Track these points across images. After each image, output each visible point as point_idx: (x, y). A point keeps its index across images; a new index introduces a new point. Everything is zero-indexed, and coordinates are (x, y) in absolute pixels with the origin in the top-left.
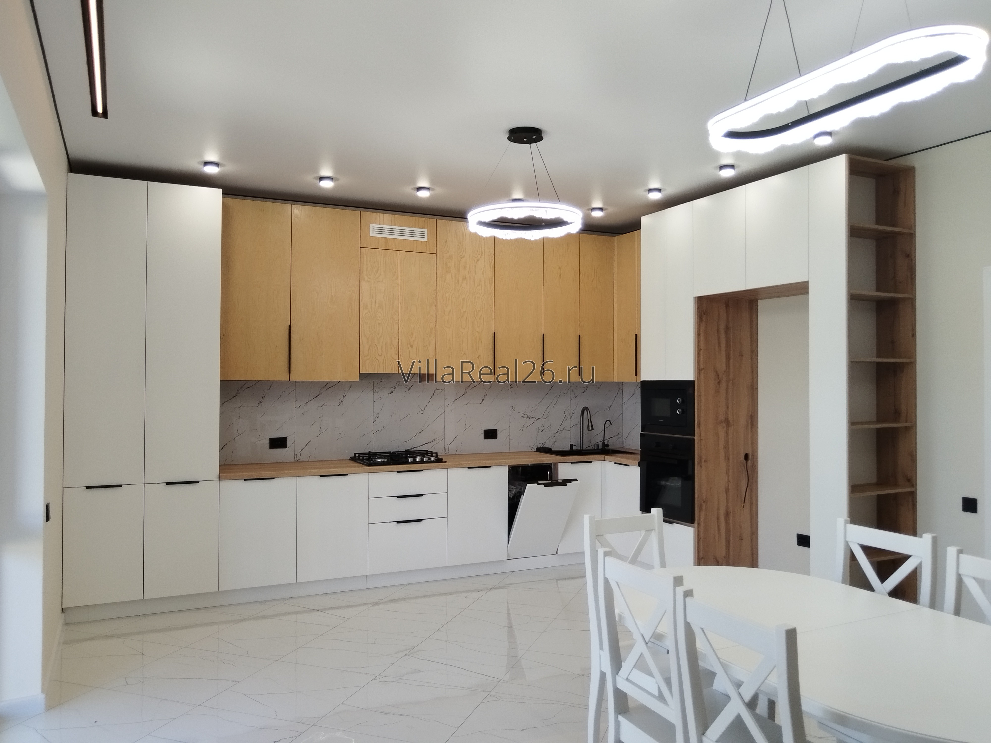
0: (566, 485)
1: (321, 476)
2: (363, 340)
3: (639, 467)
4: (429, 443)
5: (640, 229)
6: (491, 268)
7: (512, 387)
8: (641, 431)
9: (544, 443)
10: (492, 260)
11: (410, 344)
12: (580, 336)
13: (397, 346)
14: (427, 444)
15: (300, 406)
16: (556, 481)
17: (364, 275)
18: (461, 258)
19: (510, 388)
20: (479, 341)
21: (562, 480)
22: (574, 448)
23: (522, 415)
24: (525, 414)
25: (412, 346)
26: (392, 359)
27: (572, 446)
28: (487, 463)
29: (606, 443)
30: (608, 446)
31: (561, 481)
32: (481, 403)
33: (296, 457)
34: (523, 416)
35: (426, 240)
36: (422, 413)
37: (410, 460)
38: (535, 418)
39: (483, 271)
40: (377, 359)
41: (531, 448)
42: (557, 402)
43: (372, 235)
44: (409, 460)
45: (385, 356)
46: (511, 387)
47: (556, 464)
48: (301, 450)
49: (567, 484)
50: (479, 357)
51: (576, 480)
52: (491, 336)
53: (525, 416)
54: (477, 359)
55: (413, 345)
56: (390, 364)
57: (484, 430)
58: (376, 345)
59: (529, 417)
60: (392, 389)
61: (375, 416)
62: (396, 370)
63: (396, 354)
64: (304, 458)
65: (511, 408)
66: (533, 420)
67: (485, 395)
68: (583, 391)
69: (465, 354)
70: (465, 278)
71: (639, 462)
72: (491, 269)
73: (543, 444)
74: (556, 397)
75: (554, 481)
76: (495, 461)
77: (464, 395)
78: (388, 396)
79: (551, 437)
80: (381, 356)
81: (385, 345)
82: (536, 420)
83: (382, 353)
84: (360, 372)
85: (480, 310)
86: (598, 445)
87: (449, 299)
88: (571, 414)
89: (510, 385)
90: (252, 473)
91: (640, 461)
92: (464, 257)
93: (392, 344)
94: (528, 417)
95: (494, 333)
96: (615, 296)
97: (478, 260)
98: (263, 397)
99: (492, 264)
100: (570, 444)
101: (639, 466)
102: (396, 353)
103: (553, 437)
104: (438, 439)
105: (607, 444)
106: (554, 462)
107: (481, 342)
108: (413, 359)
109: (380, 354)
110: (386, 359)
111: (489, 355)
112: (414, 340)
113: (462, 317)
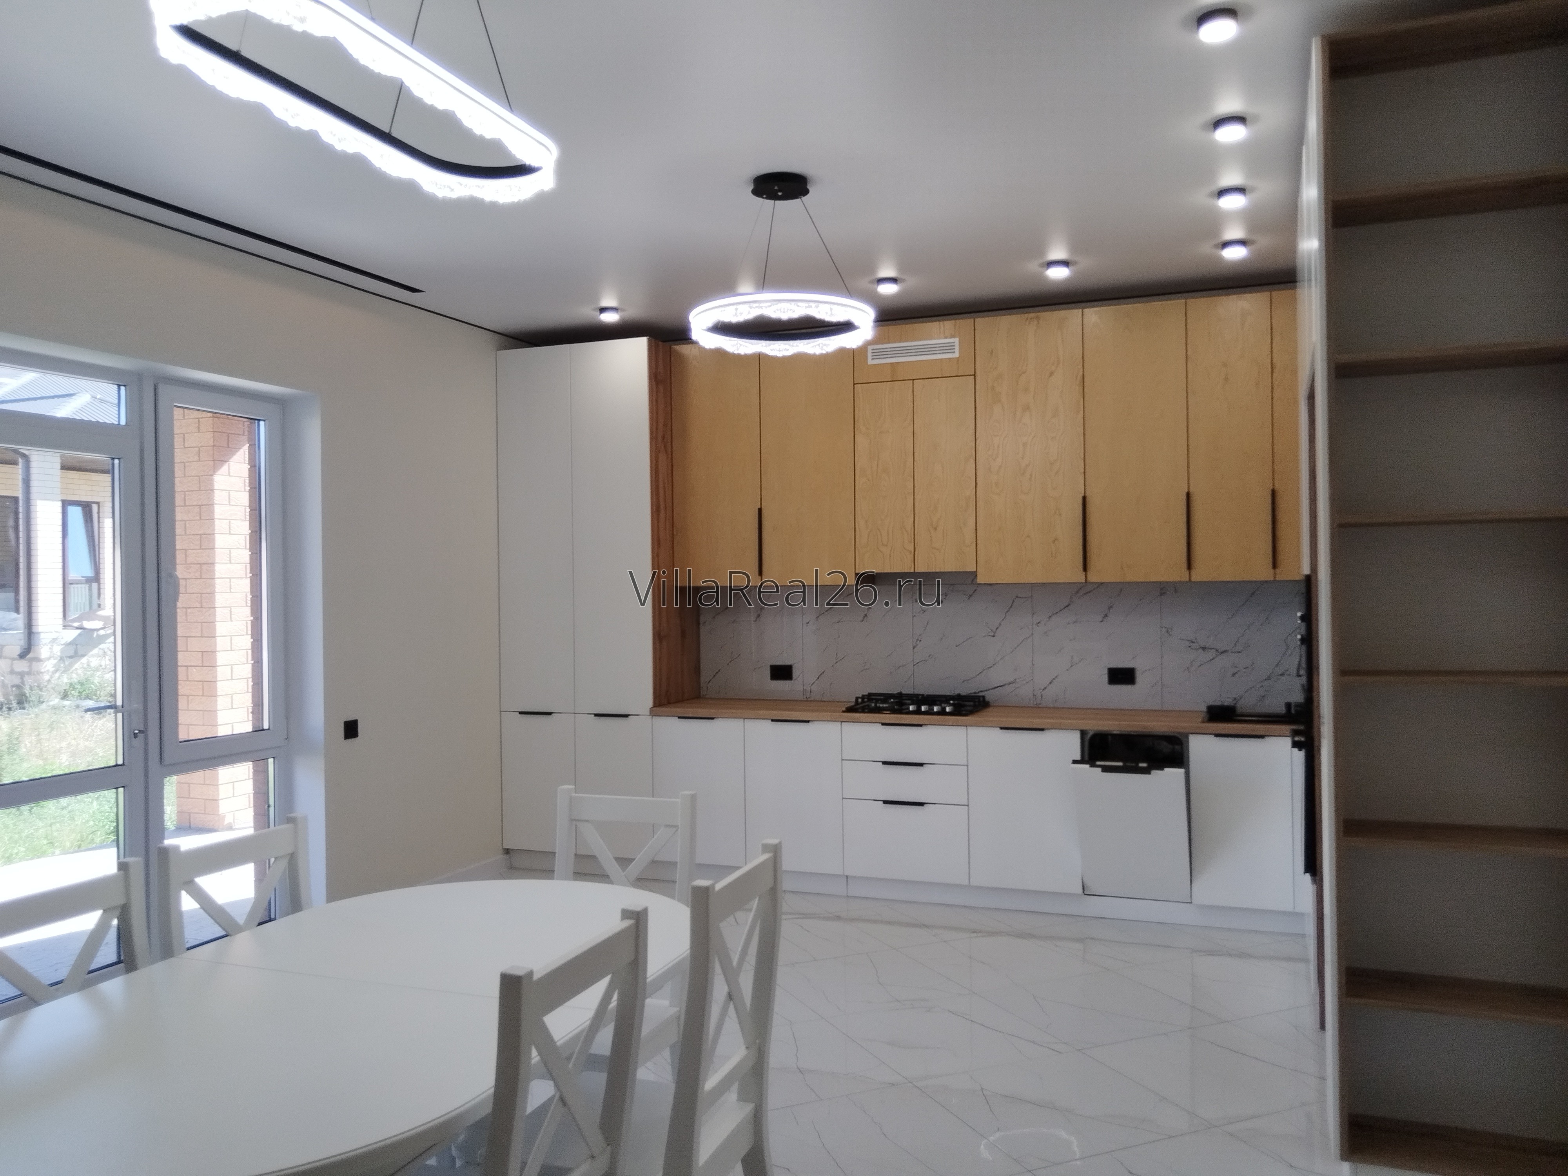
1: (773, 720)
2: (861, 523)
4: (1005, 685)
6: (1078, 384)
10: (1079, 369)
11: (932, 525)
12: (1273, 491)
13: (911, 529)
14: (1002, 686)
15: (808, 622)
16: (1133, 764)
17: (861, 424)
18: (1019, 375)
19: (1162, 594)
20: (1055, 514)
23: (1188, 644)
24: (1193, 642)
25: (935, 529)
28: (1036, 722)
32: (1101, 621)
33: (804, 694)
34: (1190, 647)
35: (956, 355)
37: (911, 708)
38: (1217, 650)
39: (1062, 392)
40: (881, 551)
42: (1266, 621)
43: (870, 362)
45: (894, 546)
47: (1186, 736)
48: (812, 685)
50: (1055, 540)
52: (1080, 502)
53: (1194, 645)
54: (1052, 544)
55: (937, 526)
56: (901, 559)
57: (1112, 669)
58: (879, 529)
59: (1204, 649)
61: (915, 638)
62: (911, 568)
63: (911, 542)
64: (816, 695)
65: (1164, 630)
66: (1211, 654)
67: (1110, 607)
69: (1028, 537)
70: (1026, 409)
72: (1078, 386)
73: (1235, 698)
74: (1264, 610)
75: (1129, 764)
76: (1052, 721)
77: (1066, 606)
80: (887, 546)
81: (894, 528)
82: (1219, 653)
83: (888, 542)
84: (857, 572)
85: (1056, 460)
92: (1024, 373)
93: (904, 527)
94: (1200, 648)
95: (1085, 497)
97: (1051, 374)
99: (1079, 377)
102: (910, 540)
104: (1021, 679)
106: (1187, 731)
107: (1060, 514)
108: (938, 550)
109: (885, 542)
110: (894, 550)
111: (1074, 537)
112: (939, 519)
113: (1022, 475)
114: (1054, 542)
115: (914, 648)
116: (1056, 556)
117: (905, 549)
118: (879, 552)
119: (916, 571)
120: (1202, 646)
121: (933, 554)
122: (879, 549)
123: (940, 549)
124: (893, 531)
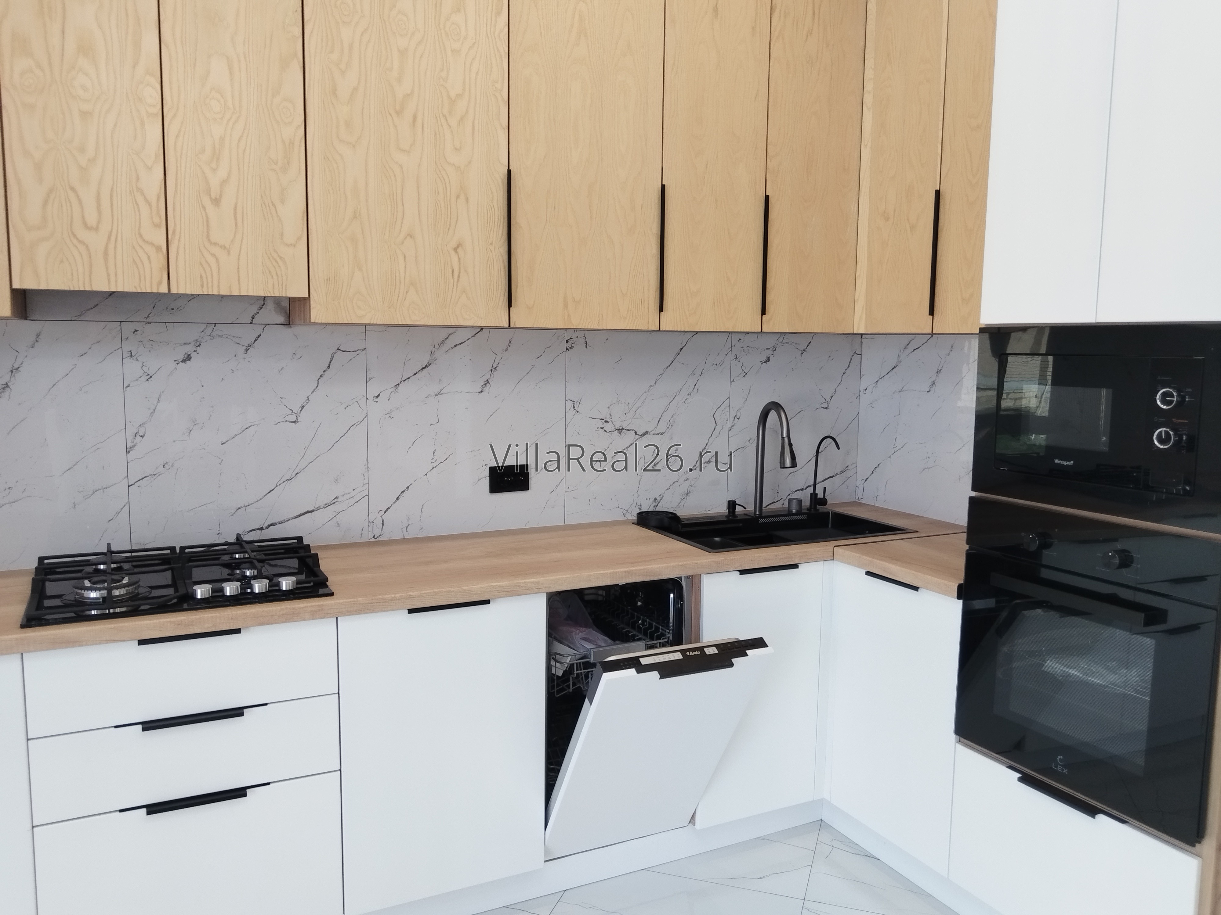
0: (732, 665)
3: (961, 602)
4: (318, 509)
7: (571, 348)
8: (973, 490)
9: (659, 499)
11: (208, 192)
12: (767, 198)
13: (158, 198)
14: (312, 511)
16: (697, 653)
19: (567, 349)
20: (458, 197)
21: (717, 646)
22: (738, 509)
23: (600, 424)
24: (606, 422)
25: (216, 202)
26: (141, 242)
27: (732, 505)
29: (820, 496)
30: (824, 502)
31: (714, 651)
32: (480, 392)
34: (602, 428)
36: (295, 422)
37: (201, 592)
38: (636, 433)
40: (80, 242)
41: (625, 512)
42: (696, 389)
44: (195, 592)
45: (114, 232)
46: (569, 345)
47: (695, 580)
49: (734, 660)
50: (458, 247)
51: (759, 643)
52: (500, 181)
53: (608, 427)
54: (453, 253)
55: (220, 196)
56: (134, 261)
57: (490, 467)
58: (73, 189)
59: (620, 430)
60: (189, 349)
61: (131, 431)
62: (160, 283)
63: (157, 226)
65: (570, 404)
67: (493, 369)
68: (764, 359)
69: (410, 235)
71: (960, 587)
73: (655, 499)
74: (693, 373)
75: (691, 654)
77: (426, 366)
78: (176, 368)
79: (677, 482)
80: (96, 229)
81: (112, 190)
82: (637, 437)
83: (99, 222)
84: (16, 286)
85: (460, 96)
86: (800, 502)
87: (351, 47)
88: (731, 419)
89: (567, 341)
91: (962, 582)
93: (140, 190)
94: (617, 429)
95: (509, 172)
96: (869, 86)
100: (729, 502)
101: (959, 598)
102: (156, 220)
103: (682, 481)
104: (347, 497)
105: (822, 497)
106: (690, 573)
107: (467, 200)
108: (224, 247)
109: (92, 220)
110: (116, 241)
111: (491, 244)
112: (224, 182)
113: (398, 113)
114: (455, 250)
115: (128, 452)
116: (459, 277)
117: (145, 241)
118: (75, 242)
119: (174, 291)
120: (617, 427)
121: (214, 255)
122: (75, 236)
123: (227, 246)
124: (111, 196)
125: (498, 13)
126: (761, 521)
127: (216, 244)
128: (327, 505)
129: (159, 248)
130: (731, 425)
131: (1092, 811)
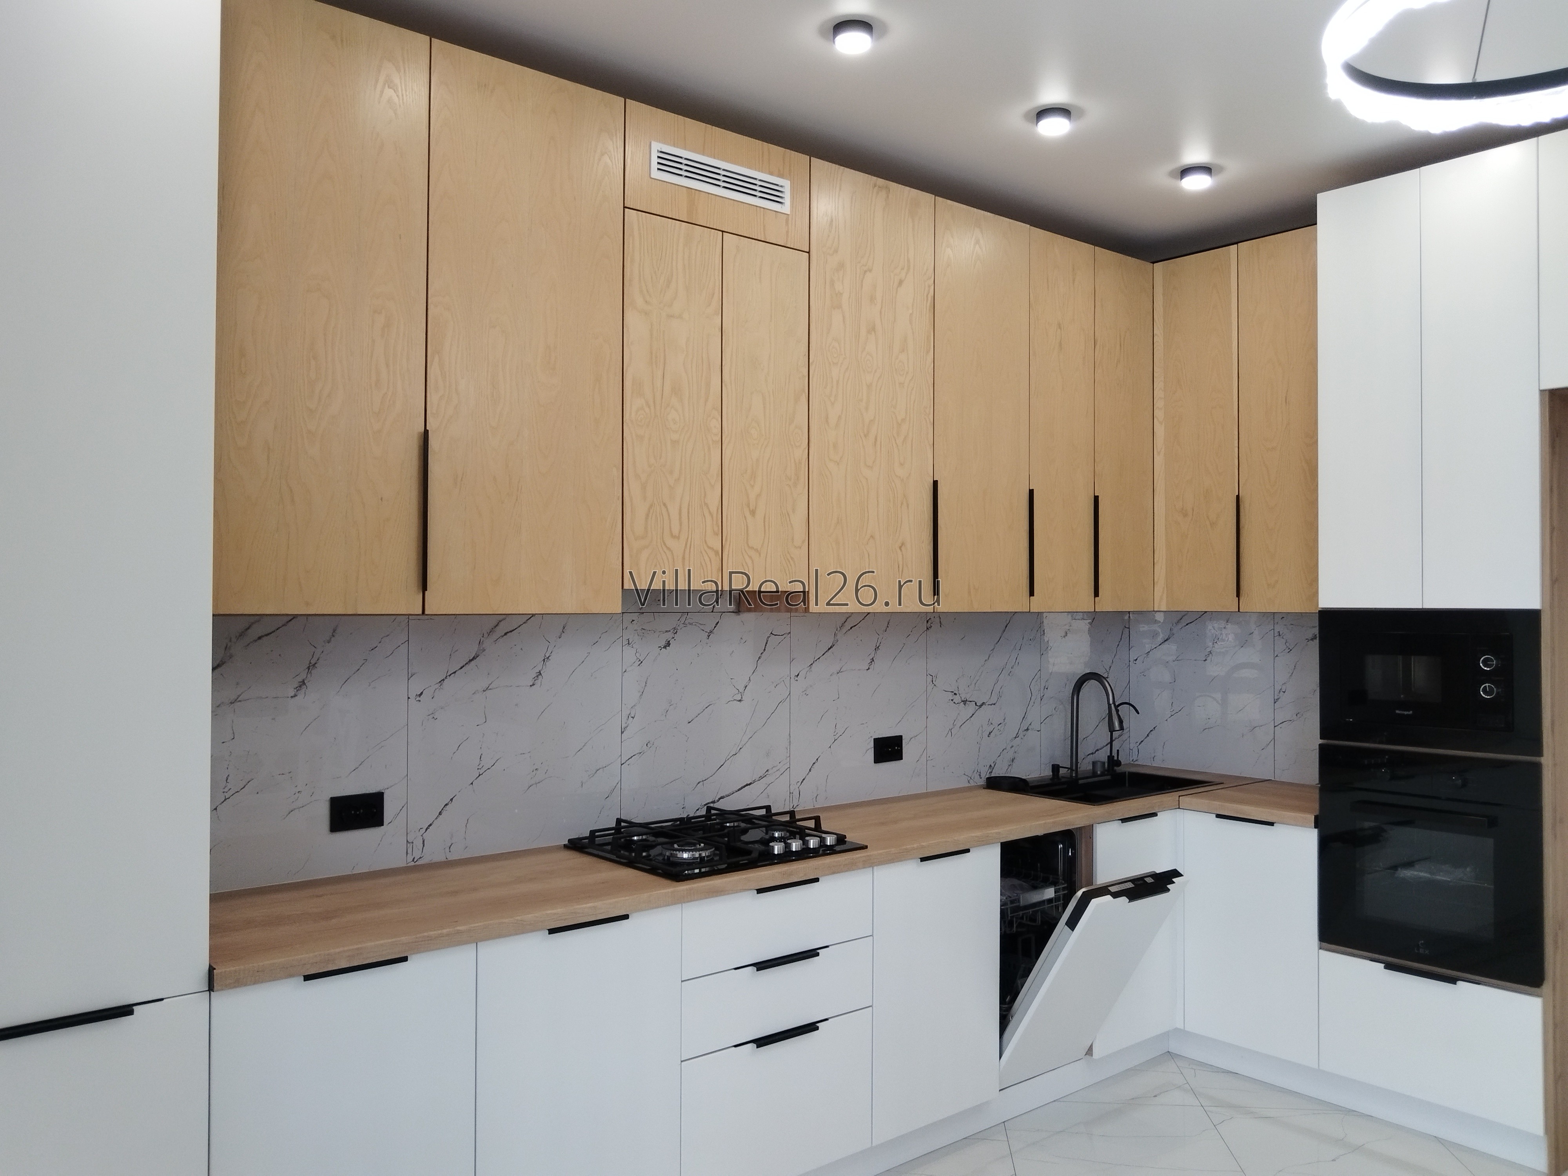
0: (1168, 890)
1: (552, 931)
2: (633, 487)
3: (1316, 830)
4: (754, 781)
5: (1316, 224)
6: (928, 308)
7: (930, 627)
8: (1321, 738)
9: (993, 765)
10: (929, 286)
11: (748, 506)
12: (1096, 497)
14: (750, 784)
15: (422, 693)
16: (1141, 882)
17: (633, 291)
18: (865, 272)
19: (927, 628)
20: (902, 504)
21: (1152, 876)
22: (1062, 771)
23: (951, 696)
24: (955, 694)
25: (753, 513)
26: (706, 548)
27: (1056, 768)
28: (961, 841)
29: (1116, 757)
30: (1118, 763)
31: (1152, 880)
32: (867, 670)
33: (410, 851)
34: (952, 700)
35: (786, 209)
36: (740, 701)
37: (777, 848)
38: (976, 704)
39: (911, 314)
40: (668, 549)
41: (969, 778)
42: (1017, 662)
43: (654, 173)
44: (772, 849)
45: (688, 539)
46: (929, 625)
47: (1088, 828)
48: (426, 830)
49: (1168, 887)
50: (902, 546)
51: (1175, 873)
52: (928, 489)
53: (957, 699)
54: (898, 550)
55: (756, 508)
56: (701, 564)
57: (874, 739)
58: (665, 505)
59: (965, 702)
60: (669, 636)
61: (626, 713)
63: (716, 534)
64: (434, 853)
65: (929, 679)
66: (971, 707)
67: (877, 648)
70: (872, 329)
71: (1316, 818)
72: (928, 310)
73: (990, 766)
74: (1014, 649)
75: (1138, 883)
77: (831, 648)
78: (659, 654)
79: (1006, 749)
80: (678, 538)
81: (689, 505)
82: (977, 707)
83: (680, 532)
84: (626, 587)
85: (903, 420)
86: (1103, 764)
87: (838, 382)
88: (1042, 690)
89: (927, 622)
90: (332, 951)
91: (1316, 814)
92: (870, 271)
93: (706, 504)
94: (962, 701)
95: (935, 482)
96: (1159, 404)
97: (901, 282)
98: (311, 667)
99: (929, 299)
100: (1052, 767)
101: (1315, 827)
102: (716, 529)
103: (1009, 748)
104: (775, 770)
105: (1119, 759)
107: (908, 506)
108: (757, 550)
109: (676, 531)
110: (690, 548)
111: (923, 542)
112: (759, 496)
113: (865, 436)
115: (622, 733)
116: (902, 571)
117: (709, 547)
118: (665, 549)
120: (963, 699)
121: (750, 557)
122: (665, 544)
123: (759, 549)
124: (688, 509)
125: (928, 352)
126: (1081, 782)
127: (752, 548)
128: (761, 778)
129: (716, 552)
130: (1042, 695)
131: (1453, 981)
